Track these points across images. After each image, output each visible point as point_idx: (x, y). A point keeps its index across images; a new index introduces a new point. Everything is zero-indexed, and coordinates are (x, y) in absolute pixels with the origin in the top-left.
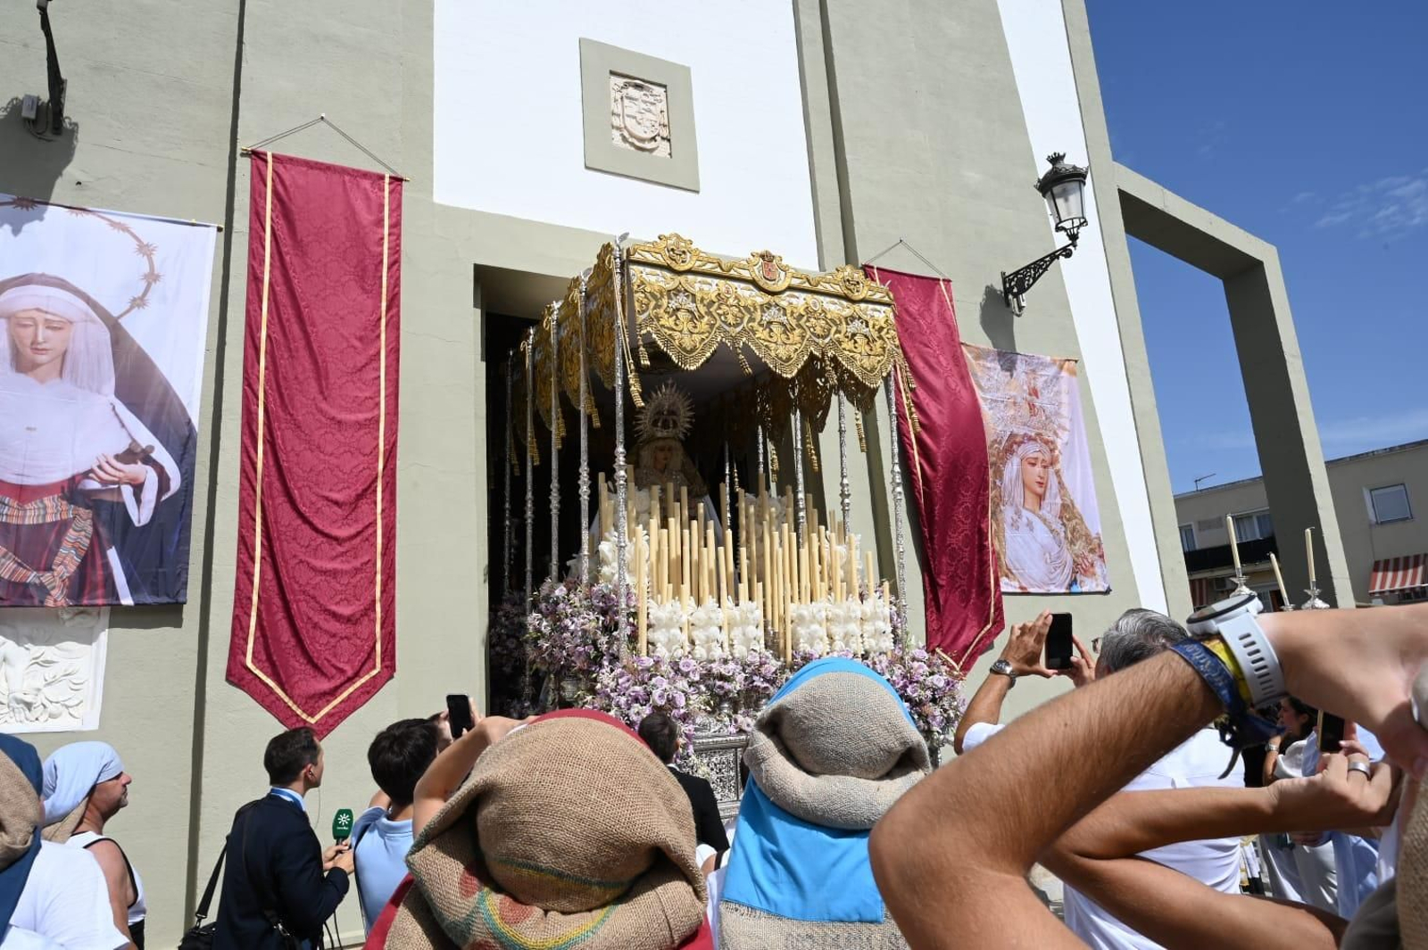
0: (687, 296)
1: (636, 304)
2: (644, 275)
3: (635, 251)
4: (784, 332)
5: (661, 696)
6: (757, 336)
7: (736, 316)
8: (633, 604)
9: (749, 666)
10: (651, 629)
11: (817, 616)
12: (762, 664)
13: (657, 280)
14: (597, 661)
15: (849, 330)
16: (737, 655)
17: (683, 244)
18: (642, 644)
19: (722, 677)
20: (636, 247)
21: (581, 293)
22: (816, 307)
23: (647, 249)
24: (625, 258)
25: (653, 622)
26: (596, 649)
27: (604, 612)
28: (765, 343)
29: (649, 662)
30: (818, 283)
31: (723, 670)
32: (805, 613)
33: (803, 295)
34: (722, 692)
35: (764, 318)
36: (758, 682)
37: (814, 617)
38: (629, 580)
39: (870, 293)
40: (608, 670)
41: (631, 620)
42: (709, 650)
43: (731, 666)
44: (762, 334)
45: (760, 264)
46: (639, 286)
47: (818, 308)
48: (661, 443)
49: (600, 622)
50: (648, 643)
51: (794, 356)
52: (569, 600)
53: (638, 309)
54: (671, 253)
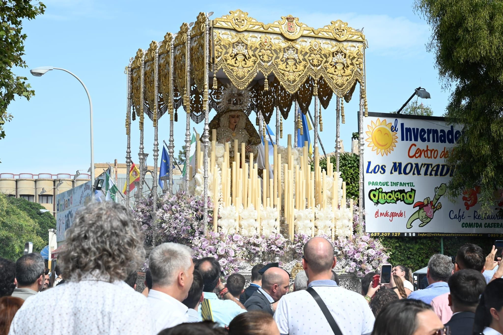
0: (243, 46)
1: (216, 52)
2: (221, 35)
3: (217, 22)
4: (295, 64)
5: (222, 250)
6: (279, 67)
7: (269, 56)
8: (211, 206)
9: (270, 240)
10: (220, 220)
11: (309, 216)
12: (276, 240)
13: (227, 37)
14: (193, 234)
15: (333, 60)
16: (264, 234)
17: (243, 15)
18: (215, 227)
19: (255, 245)
20: (217, 19)
21: (188, 36)
22: (315, 47)
23: (223, 20)
24: (211, 26)
25: (221, 216)
26: (192, 228)
27: (197, 210)
28: (283, 72)
29: (217, 235)
30: (319, 32)
31: (256, 241)
32: (302, 214)
33: (309, 40)
34: (254, 252)
35: (284, 56)
36: (274, 248)
37: (307, 216)
38: (209, 194)
39: (350, 36)
40: (198, 238)
41: (210, 214)
42: (249, 231)
43: (260, 239)
44: (282, 66)
45: (286, 23)
46: (217, 42)
47: (317, 48)
48: (233, 113)
49: (194, 215)
50: (218, 226)
51: (298, 79)
52: (178, 203)
53: (216, 55)
54: (236, 21)
